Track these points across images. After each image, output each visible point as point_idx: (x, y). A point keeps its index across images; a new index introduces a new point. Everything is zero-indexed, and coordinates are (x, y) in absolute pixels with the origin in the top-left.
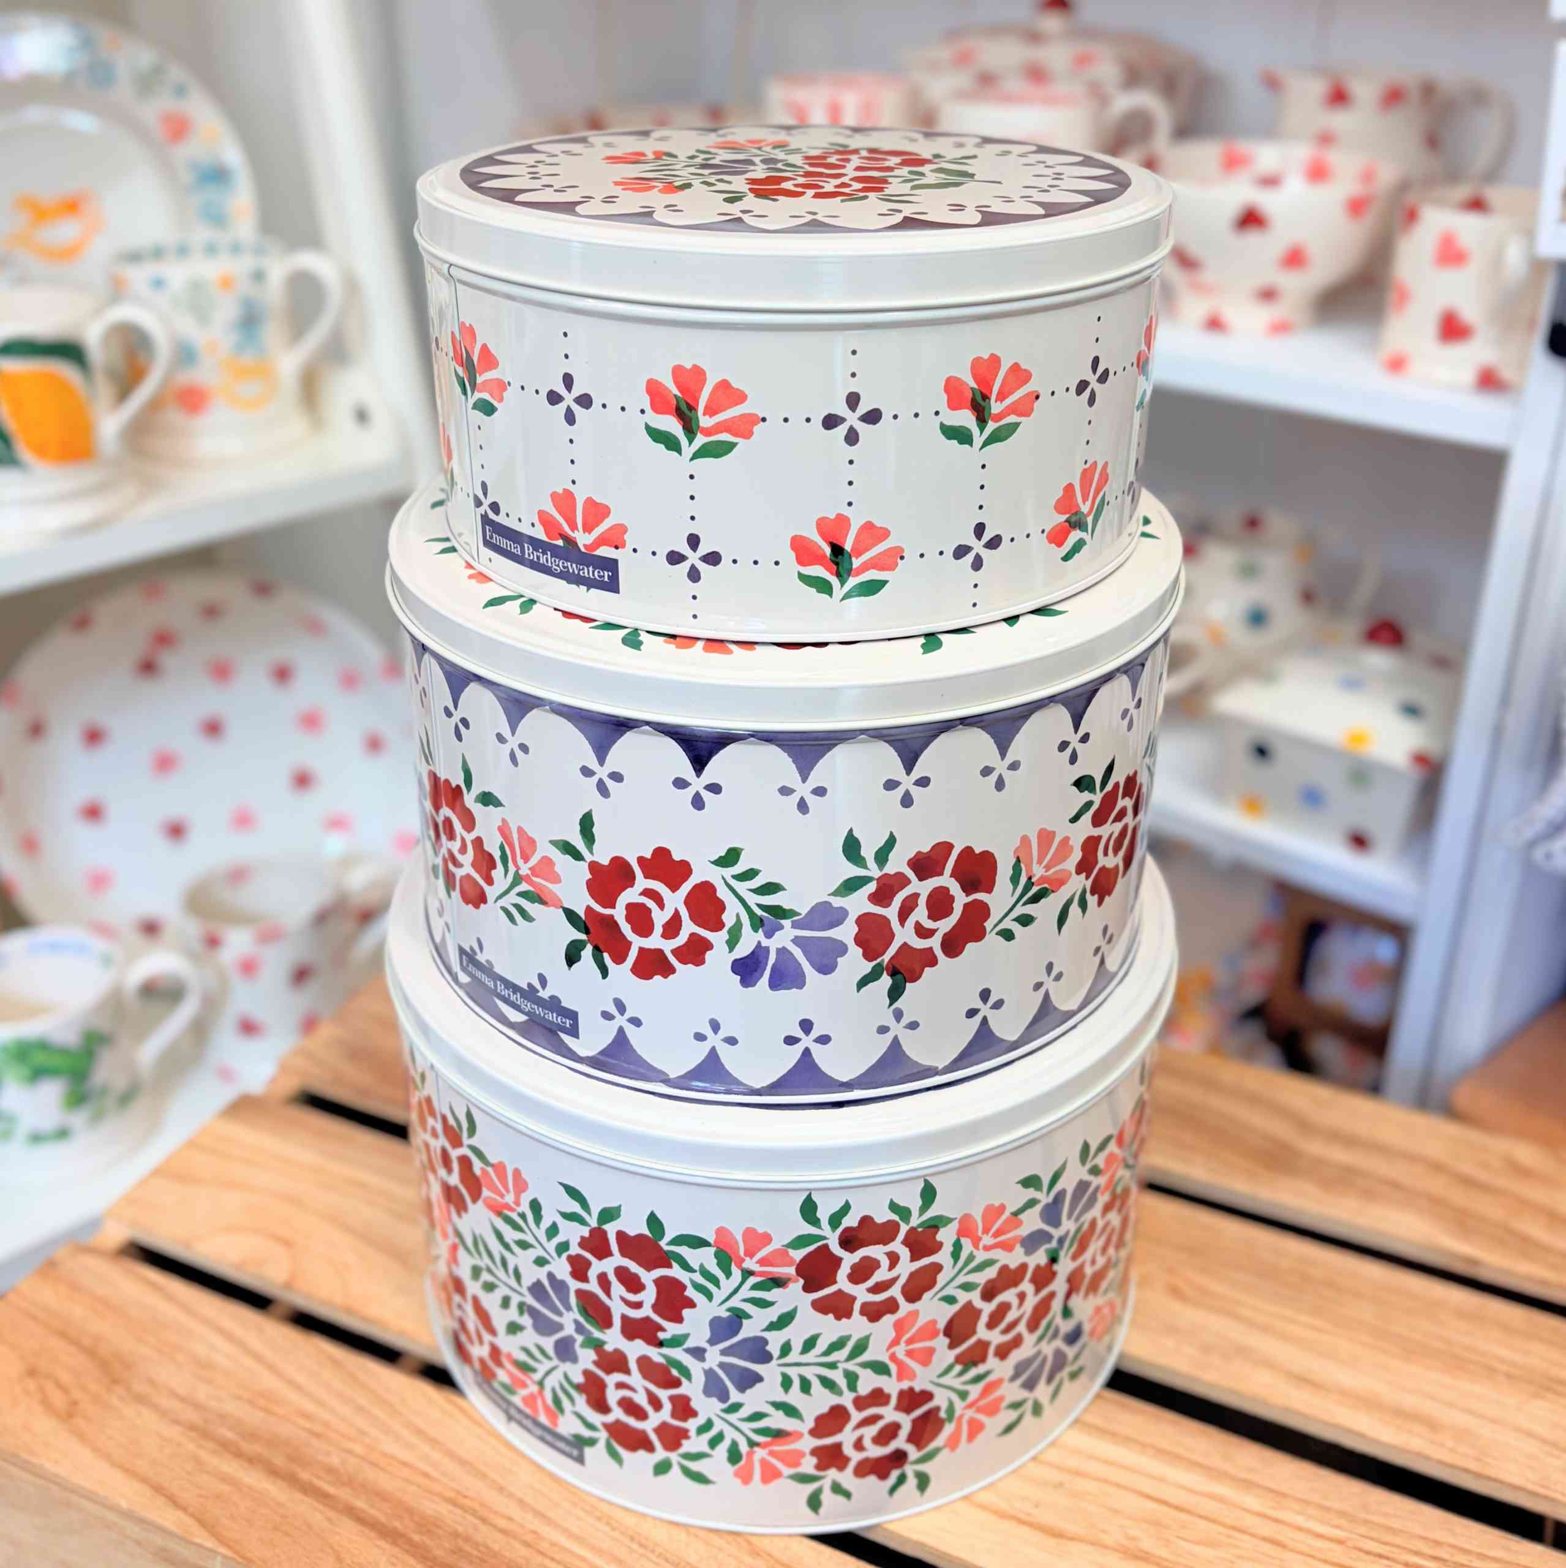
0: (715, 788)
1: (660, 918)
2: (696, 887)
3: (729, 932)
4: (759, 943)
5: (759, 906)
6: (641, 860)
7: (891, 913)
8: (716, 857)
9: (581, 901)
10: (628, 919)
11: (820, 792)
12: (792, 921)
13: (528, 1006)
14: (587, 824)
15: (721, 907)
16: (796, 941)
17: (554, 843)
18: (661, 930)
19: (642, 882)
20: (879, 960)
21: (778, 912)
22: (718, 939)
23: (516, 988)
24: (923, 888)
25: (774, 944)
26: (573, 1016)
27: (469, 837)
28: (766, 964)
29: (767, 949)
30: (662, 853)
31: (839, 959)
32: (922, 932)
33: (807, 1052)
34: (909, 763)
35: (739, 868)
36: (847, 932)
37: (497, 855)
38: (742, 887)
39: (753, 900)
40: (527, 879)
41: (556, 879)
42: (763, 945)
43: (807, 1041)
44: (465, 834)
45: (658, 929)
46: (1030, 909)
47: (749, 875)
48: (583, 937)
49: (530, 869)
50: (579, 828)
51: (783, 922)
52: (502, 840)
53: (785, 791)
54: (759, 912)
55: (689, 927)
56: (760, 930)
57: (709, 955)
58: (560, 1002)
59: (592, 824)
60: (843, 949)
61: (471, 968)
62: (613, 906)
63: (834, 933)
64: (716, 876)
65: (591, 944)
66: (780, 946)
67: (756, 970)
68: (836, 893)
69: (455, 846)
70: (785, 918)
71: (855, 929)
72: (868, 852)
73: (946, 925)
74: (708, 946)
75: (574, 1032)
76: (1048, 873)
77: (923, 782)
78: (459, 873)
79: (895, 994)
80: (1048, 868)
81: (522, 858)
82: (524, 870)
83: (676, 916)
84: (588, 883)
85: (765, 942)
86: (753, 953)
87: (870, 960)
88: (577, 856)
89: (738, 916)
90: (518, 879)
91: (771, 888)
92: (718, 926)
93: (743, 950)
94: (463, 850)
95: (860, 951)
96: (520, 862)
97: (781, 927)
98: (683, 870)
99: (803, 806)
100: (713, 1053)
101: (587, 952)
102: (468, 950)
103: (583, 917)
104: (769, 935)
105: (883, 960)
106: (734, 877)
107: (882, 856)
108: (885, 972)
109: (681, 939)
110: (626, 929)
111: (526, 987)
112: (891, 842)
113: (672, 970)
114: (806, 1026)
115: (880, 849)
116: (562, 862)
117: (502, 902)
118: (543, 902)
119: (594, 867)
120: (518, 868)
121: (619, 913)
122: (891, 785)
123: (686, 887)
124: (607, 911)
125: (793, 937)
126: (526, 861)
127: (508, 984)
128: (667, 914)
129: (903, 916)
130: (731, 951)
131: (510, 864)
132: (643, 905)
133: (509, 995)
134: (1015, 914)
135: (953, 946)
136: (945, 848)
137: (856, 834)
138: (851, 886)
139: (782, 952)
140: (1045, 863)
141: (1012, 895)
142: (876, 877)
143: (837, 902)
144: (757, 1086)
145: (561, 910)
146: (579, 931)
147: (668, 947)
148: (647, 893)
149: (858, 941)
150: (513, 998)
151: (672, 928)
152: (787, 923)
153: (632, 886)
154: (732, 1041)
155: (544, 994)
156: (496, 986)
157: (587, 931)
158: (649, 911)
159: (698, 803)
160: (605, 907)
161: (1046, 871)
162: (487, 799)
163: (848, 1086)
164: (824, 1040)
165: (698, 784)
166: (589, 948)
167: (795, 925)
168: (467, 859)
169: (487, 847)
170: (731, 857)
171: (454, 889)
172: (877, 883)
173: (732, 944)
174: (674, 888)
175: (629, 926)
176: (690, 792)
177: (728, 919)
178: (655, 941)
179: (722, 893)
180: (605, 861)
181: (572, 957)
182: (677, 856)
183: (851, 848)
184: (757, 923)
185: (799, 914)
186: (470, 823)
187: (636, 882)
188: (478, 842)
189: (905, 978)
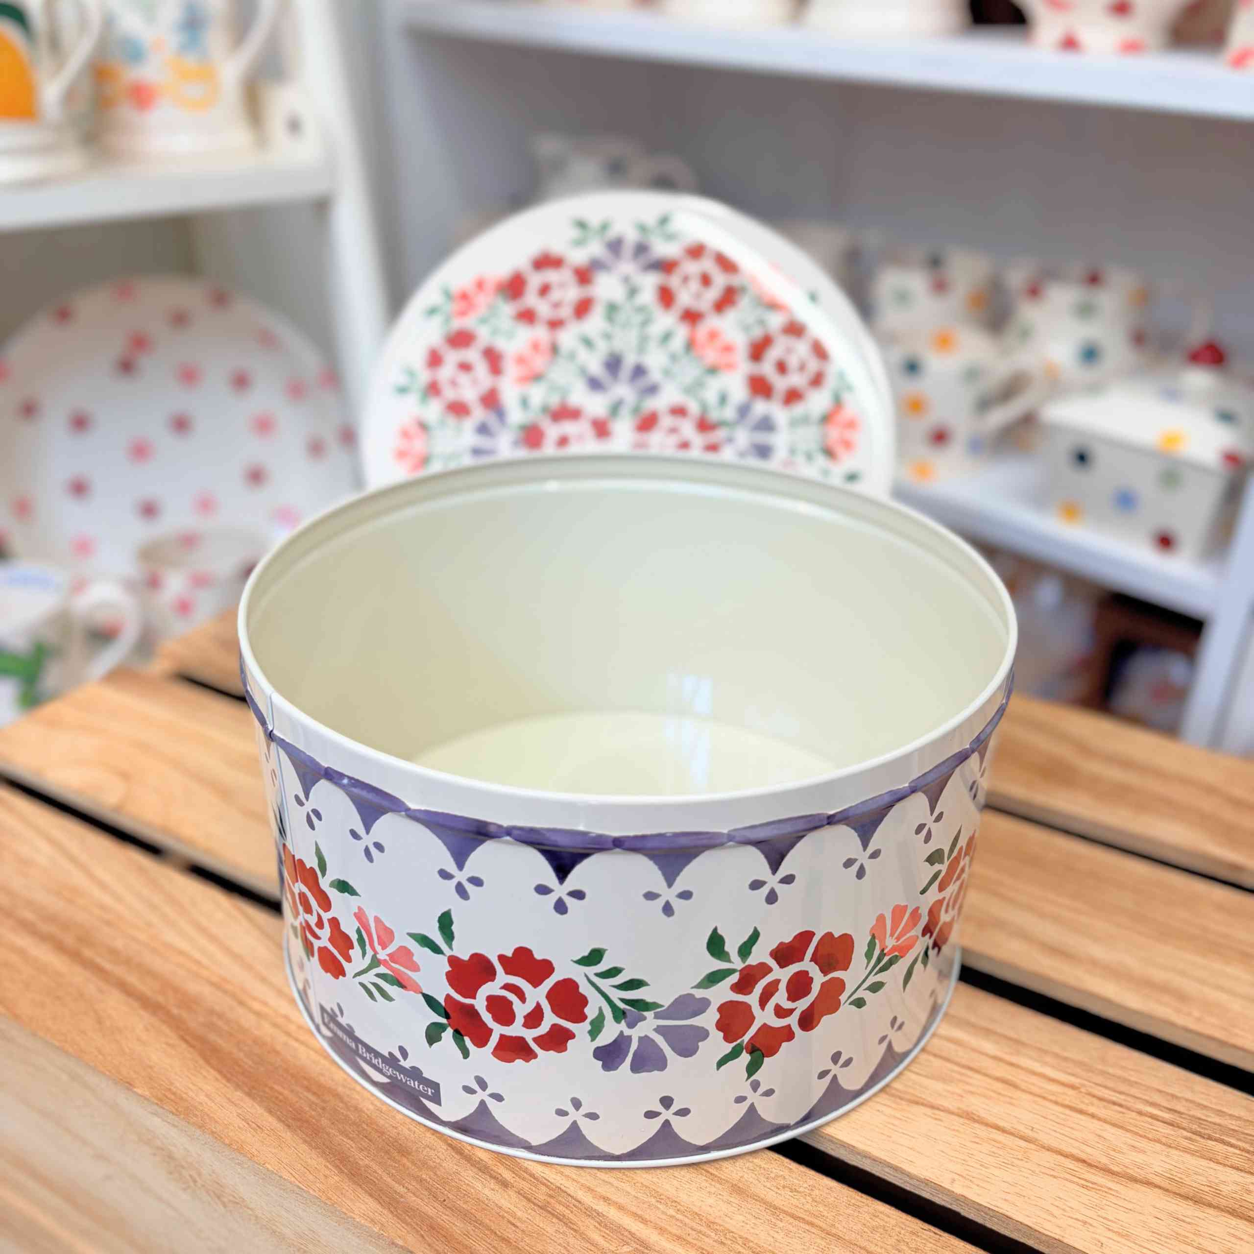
0: (578, 895)
1: (521, 1010)
2: (558, 984)
3: (592, 1023)
4: (622, 1032)
5: (623, 1000)
6: (501, 958)
7: (752, 999)
8: (579, 957)
9: (442, 990)
10: (489, 1009)
11: (686, 895)
12: (654, 1013)
13: (390, 1072)
14: (445, 922)
15: (584, 1001)
16: (659, 1030)
17: (412, 936)
18: (522, 1021)
19: (502, 977)
20: (739, 1041)
21: (641, 1005)
22: (580, 1029)
23: (377, 1054)
24: (783, 975)
25: (636, 1034)
26: (436, 1086)
27: (326, 916)
28: (628, 1052)
29: (629, 1038)
30: (523, 953)
31: (700, 1044)
32: (781, 1012)
33: (667, 1124)
34: (775, 861)
35: (602, 967)
36: (709, 1019)
37: (354, 937)
38: (605, 984)
39: (616, 995)
40: (385, 963)
41: (416, 968)
42: (625, 1034)
43: (667, 1114)
44: (321, 912)
45: (519, 1020)
46: (879, 978)
47: (613, 972)
48: (444, 1021)
49: (388, 955)
50: (437, 925)
51: (645, 1013)
52: (359, 925)
53: (651, 896)
54: (622, 1006)
55: (550, 1019)
56: (623, 1022)
57: (570, 1043)
58: (422, 1074)
59: (451, 923)
60: (703, 1034)
61: (332, 1025)
62: (474, 997)
63: (696, 1021)
64: (578, 974)
65: (452, 1028)
66: (642, 1035)
67: (618, 1057)
68: (699, 986)
69: (313, 920)
70: (647, 1010)
71: (717, 1016)
72: (732, 947)
73: (803, 1004)
74: (571, 1035)
75: (437, 1099)
76: (898, 943)
77: (788, 880)
78: (317, 944)
79: (752, 1068)
80: (898, 939)
81: (379, 944)
82: (382, 955)
83: (539, 1009)
84: (448, 974)
85: (627, 1032)
86: (615, 1041)
87: (731, 1042)
88: (437, 950)
89: (600, 1009)
90: (376, 962)
91: (633, 984)
92: (580, 1017)
93: (606, 1038)
94: (320, 924)
95: (721, 1034)
96: (378, 948)
97: (644, 1018)
98: (546, 968)
99: (668, 910)
100: (574, 1126)
101: (449, 1033)
102: (329, 1010)
103: (443, 1004)
104: (631, 1026)
105: (743, 1041)
106: (597, 975)
107: (745, 950)
108: (744, 1051)
109: (544, 1028)
110: (487, 1017)
111: (387, 1055)
112: (755, 936)
113: (535, 1056)
114: (667, 1102)
115: (745, 943)
116: (421, 954)
117: (363, 978)
118: (402, 986)
119: (453, 961)
120: (376, 953)
121: (480, 1003)
122: (756, 885)
123: (548, 984)
124: (468, 1001)
125: (655, 1027)
126: (384, 947)
127: (369, 1049)
128: (529, 1007)
129: (763, 1001)
130: (593, 1040)
131: (368, 947)
132: (504, 999)
133: (371, 1058)
134: (866, 985)
135: (808, 1021)
136: (805, 937)
137: (720, 932)
138: (713, 978)
139: (645, 1041)
140: (896, 935)
141: (866, 969)
142: (739, 968)
143: (699, 993)
144: (617, 1152)
145: (420, 995)
146: (440, 1015)
147: (529, 1035)
148: (507, 987)
149: (720, 1026)
150: (375, 1061)
151: (534, 1018)
152: (650, 1015)
153: (493, 980)
154: (593, 1116)
155: (406, 1064)
156: (357, 1047)
157: (447, 1016)
158: (510, 1003)
159: (561, 907)
160: (465, 997)
161: (897, 942)
162: (343, 887)
163: (706, 1149)
164: (683, 1112)
165: (561, 891)
166: (450, 1031)
167: (657, 1016)
168: (325, 933)
169: (343, 928)
170: (594, 957)
171: (313, 955)
172: (740, 974)
173: (595, 1032)
174: (536, 983)
175: (490, 1016)
176: (552, 898)
177: (591, 1012)
178: (516, 1029)
179: (585, 989)
180: (466, 957)
181: (433, 1035)
182: (538, 956)
183: (716, 945)
184: (619, 1015)
185: (662, 1006)
186: (326, 903)
187: (497, 977)
188: (335, 923)
189: (763, 1054)
